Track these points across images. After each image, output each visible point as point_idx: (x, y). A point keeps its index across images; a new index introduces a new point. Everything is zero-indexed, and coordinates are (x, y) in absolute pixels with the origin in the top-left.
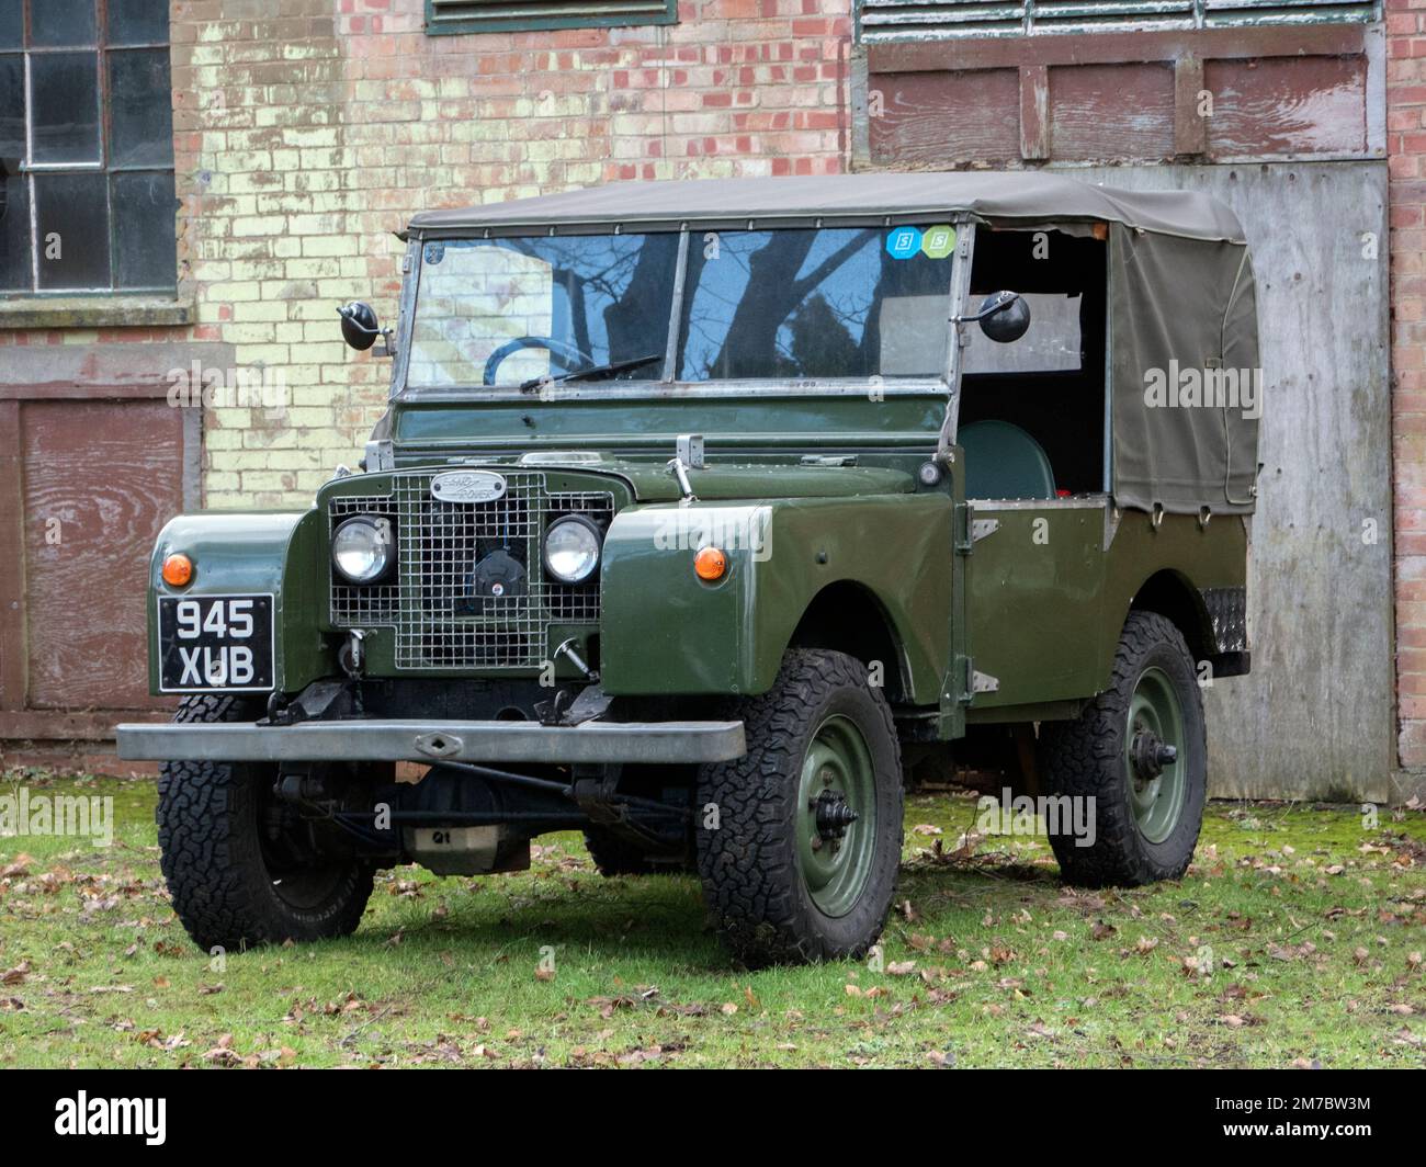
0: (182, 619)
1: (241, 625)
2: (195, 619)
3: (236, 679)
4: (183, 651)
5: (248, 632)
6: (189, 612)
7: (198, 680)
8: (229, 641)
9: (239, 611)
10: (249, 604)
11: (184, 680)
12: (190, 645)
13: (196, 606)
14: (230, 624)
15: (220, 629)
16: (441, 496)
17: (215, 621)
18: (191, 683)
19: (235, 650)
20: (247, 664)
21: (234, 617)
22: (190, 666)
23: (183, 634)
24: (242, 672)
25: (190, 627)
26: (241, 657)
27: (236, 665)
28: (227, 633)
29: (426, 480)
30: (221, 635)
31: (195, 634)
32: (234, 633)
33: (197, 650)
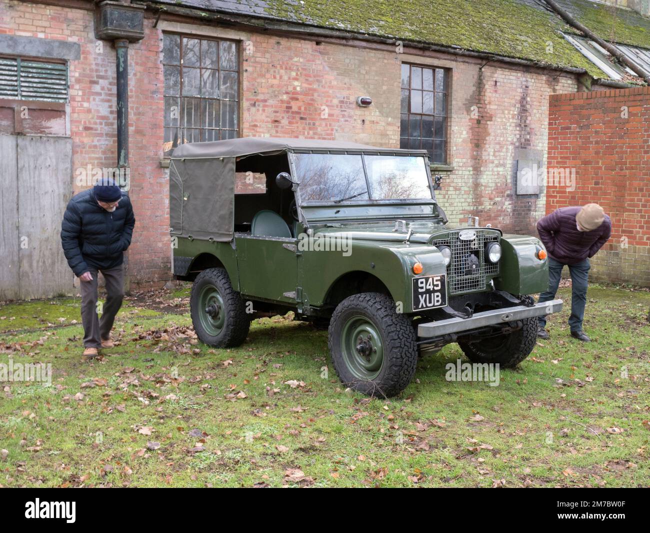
0: (420, 285)
1: (437, 286)
2: (424, 285)
3: (436, 304)
4: (420, 296)
5: (439, 288)
6: (422, 283)
7: (425, 306)
8: (434, 291)
9: (437, 281)
10: (439, 278)
11: (420, 307)
12: (422, 294)
13: (424, 280)
14: (434, 285)
15: (431, 287)
16: (462, 238)
17: (430, 285)
18: (422, 307)
19: (436, 294)
20: (439, 298)
21: (435, 283)
22: (422, 301)
23: (420, 290)
24: (438, 301)
25: (422, 288)
26: (438, 296)
27: (436, 299)
28: (433, 288)
29: (458, 233)
30: (432, 289)
31: (424, 290)
32: (436, 288)
33: (424, 295)
